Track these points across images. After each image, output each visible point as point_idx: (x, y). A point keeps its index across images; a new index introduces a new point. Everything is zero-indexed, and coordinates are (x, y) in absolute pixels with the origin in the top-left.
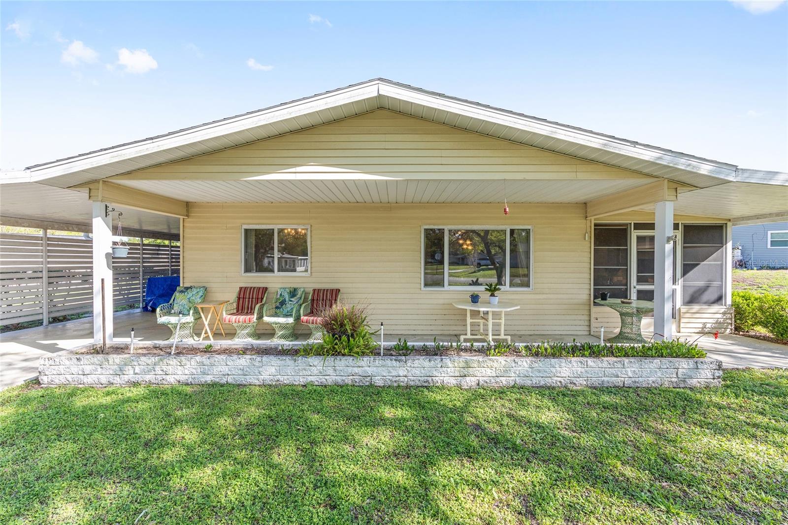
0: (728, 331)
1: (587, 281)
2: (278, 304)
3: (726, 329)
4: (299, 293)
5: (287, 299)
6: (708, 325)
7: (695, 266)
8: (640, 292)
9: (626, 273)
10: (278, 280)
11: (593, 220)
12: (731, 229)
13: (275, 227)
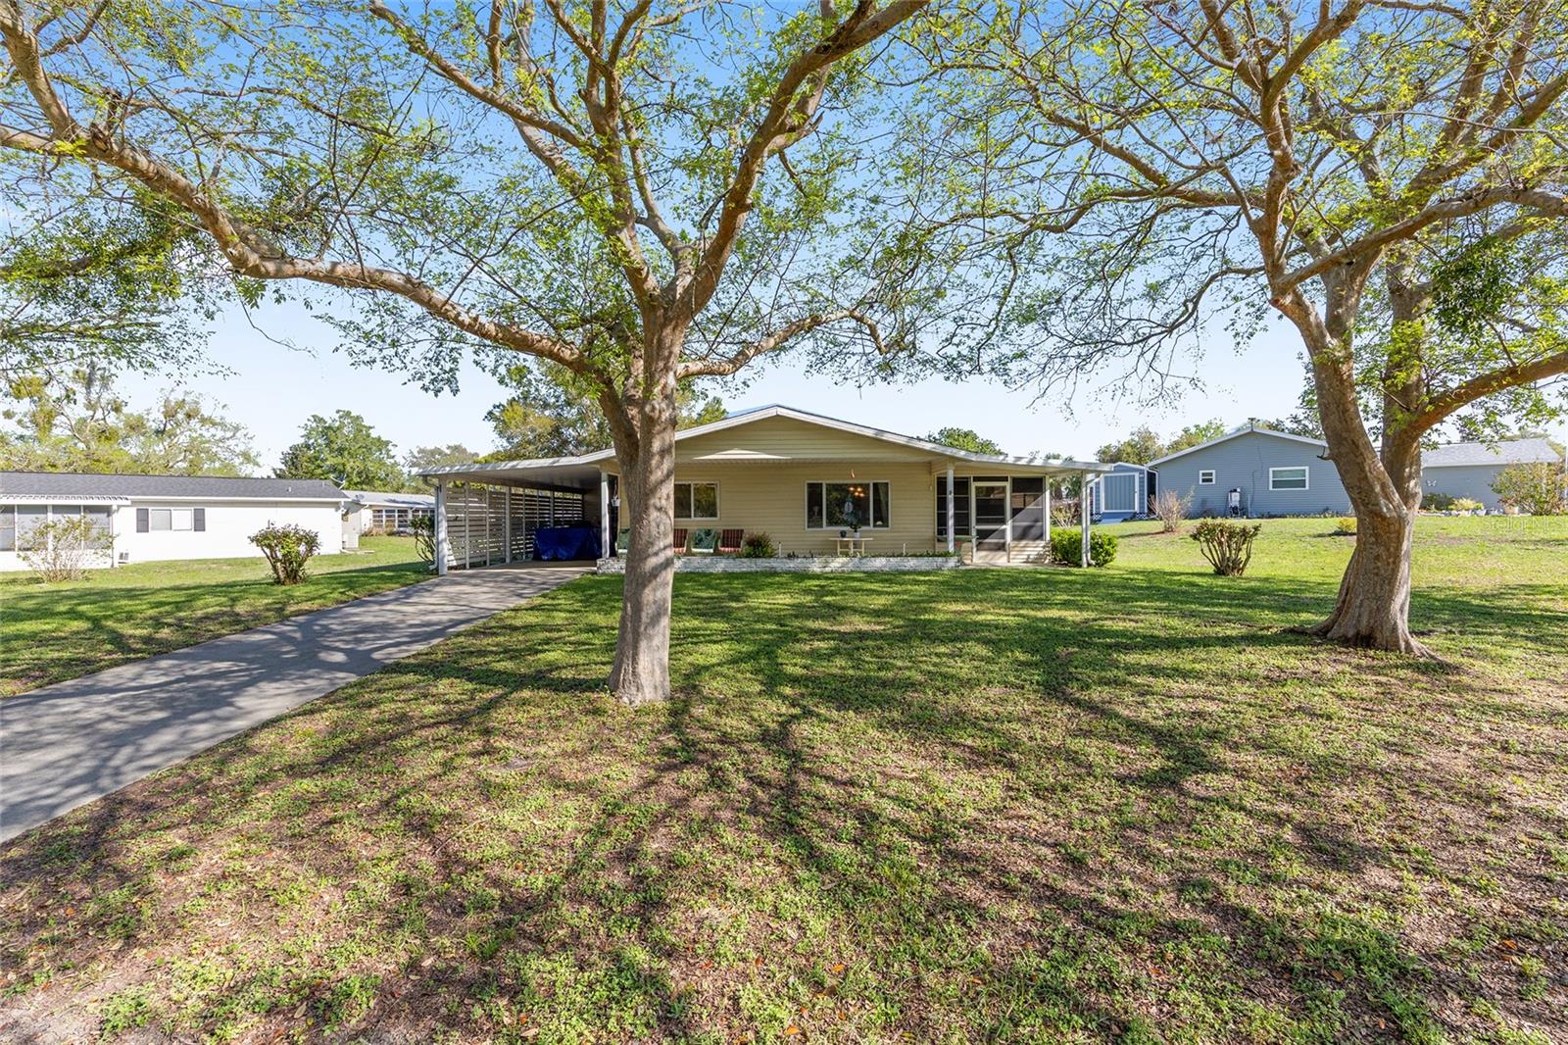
0: (1047, 561)
1: (932, 522)
2: (697, 541)
3: (1045, 559)
4: (713, 532)
5: (704, 537)
6: (1031, 557)
7: (1021, 510)
8: (979, 532)
9: (967, 516)
10: (695, 523)
11: (936, 475)
12: (1049, 481)
13: (692, 483)
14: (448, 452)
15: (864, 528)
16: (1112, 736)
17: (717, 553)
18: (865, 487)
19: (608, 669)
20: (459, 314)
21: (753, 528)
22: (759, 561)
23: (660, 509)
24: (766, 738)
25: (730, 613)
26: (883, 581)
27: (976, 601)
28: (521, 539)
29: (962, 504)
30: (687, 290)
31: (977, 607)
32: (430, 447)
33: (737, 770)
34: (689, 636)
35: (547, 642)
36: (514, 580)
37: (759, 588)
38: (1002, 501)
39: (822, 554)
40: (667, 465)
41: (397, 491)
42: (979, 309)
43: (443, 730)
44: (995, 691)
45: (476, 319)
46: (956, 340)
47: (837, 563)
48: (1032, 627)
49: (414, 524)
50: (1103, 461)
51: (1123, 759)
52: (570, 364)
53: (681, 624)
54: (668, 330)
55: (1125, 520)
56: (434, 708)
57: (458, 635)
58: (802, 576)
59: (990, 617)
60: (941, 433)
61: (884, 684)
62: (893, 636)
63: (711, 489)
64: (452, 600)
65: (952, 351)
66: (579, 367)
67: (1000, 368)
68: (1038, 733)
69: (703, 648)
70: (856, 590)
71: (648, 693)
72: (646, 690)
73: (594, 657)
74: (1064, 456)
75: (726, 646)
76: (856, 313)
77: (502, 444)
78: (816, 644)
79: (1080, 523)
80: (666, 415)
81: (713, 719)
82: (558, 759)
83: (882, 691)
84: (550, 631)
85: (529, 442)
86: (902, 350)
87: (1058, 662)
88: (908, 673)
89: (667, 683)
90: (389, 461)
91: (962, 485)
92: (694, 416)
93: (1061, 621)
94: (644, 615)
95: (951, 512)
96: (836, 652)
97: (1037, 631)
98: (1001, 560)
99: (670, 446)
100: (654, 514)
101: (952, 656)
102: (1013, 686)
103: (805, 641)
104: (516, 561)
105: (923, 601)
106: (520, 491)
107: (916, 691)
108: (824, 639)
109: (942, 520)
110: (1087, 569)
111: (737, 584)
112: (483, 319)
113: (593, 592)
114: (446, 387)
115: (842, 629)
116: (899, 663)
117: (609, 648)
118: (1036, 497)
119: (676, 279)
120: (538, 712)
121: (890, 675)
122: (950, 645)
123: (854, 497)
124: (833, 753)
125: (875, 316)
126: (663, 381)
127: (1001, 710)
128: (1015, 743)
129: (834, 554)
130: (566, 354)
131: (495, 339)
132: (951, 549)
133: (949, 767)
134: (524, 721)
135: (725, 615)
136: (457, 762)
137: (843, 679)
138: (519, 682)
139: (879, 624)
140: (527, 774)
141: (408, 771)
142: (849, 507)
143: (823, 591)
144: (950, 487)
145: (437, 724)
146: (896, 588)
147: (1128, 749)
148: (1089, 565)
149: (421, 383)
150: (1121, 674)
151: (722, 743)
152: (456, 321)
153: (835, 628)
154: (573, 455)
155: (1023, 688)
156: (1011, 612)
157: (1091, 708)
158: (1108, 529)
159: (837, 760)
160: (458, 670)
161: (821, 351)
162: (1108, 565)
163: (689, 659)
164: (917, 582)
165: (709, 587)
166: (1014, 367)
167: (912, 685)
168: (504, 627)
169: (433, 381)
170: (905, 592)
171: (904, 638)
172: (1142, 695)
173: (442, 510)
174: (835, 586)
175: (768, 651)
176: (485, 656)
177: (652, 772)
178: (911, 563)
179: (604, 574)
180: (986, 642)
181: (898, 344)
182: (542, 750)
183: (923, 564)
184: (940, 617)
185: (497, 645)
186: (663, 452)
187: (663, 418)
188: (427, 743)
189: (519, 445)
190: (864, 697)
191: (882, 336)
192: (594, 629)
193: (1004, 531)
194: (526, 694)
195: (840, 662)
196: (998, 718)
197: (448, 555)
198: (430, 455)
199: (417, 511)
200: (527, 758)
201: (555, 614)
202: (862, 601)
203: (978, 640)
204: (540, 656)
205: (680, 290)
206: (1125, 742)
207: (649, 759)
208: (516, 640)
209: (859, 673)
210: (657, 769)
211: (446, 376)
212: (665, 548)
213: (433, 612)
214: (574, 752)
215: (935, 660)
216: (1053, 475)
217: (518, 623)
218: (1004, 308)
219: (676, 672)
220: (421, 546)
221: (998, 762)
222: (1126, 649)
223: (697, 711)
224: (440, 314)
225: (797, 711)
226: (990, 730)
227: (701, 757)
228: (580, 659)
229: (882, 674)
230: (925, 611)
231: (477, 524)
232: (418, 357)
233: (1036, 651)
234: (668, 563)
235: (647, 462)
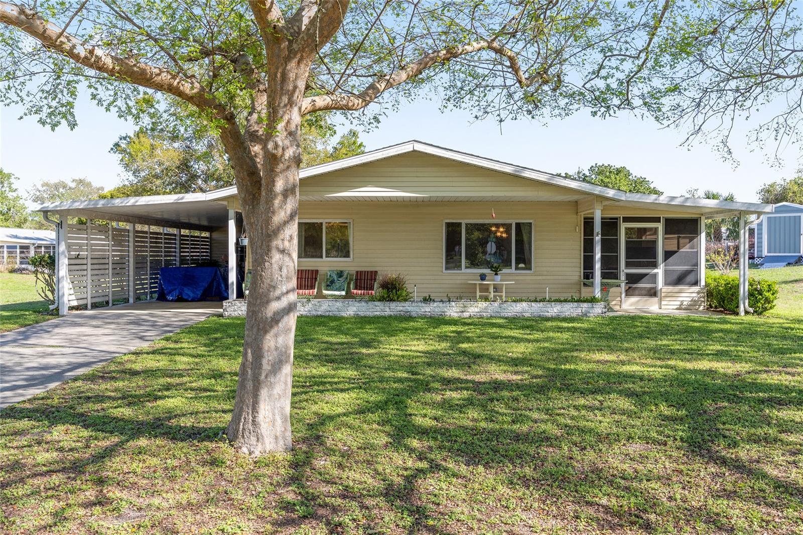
0: (702, 308)
1: (578, 265)
2: (328, 283)
3: (700, 305)
4: (345, 274)
5: (336, 279)
6: (685, 303)
7: (674, 252)
8: (628, 275)
9: (616, 259)
10: (326, 264)
11: (582, 215)
12: (704, 222)
13: (324, 221)
14: (73, 185)
15: (505, 271)
16: (758, 498)
17: (349, 296)
18: (508, 227)
19: (228, 417)
20: (74, 46)
21: (388, 270)
22: (393, 305)
23: (283, 251)
24: (390, 493)
25: (359, 360)
26: (523, 327)
27: (621, 350)
28: (146, 279)
29: (610, 246)
30: (312, 22)
31: (623, 357)
32: (53, 180)
33: (357, 527)
34: (316, 384)
35: (168, 387)
36: (137, 322)
37: (392, 333)
38: (655, 242)
39: (459, 298)
40: (291, 205)
41: (19, 226)
42: (629, 40)
43: (56, 479)
44: (635, 448)
45: (91, 52)
46: (603, 73)
47: (476, 308)
48: (680, 380)
49: (34, 263)
50: (767, 201)
51: (768, 522)
52: (190, 99)
53: (308, 371)
54: (293, 64)
55: (789, 264)
56: (47, 455)
57: (75, 379)
58: (438, 321)
59: (635, 368)
60: (591, 169)
61: (517, 437)
62: (530, 386)
63: (344, 227)
64: (72, 341)
65: (600, 84)
66: (201, 101)
67: (652, 102)
68: (678, 493)
69: (328, 396)
70: (494, 337)
71: (269, 444)
72: (267, 441)
73: (214, 404)
74: (725, 194)
75: (354, 395)
76: (496, 44)
77: (127, 178)
78: (448, 394)
79: (738, 267)
80: (289, 153)
81: (335, 472)
82: (173, 512)
83: (515, 446)
84: (171, 376)
85: (157, 177)
86: (546, 82)
87: (706, 417)
88: (543, 427)
89: (289, 434)
90: (11, 195)
91: (610, 225)
92: (330, 149)
93: (711, 372)
94: (264, 362)
95: (598, 256)
96: (470, 402)
97: (683, 383)
98: (653, 307)
99: (294, 186)
100: (276, 257)
101: (591, 408)
102: (655, 442)
103: (436, 390)
104: (140, 301)
105: (565, 350)
106: (146, 228)
107: (551, 446)
108: (457, 389)
109: (588, 263)
110: (744, 317)
111: (369, 329)
112: (99, 52)
113: (219, 335)
114: (63, 121)
115: (477, 378)
116: (535, 415)
117: (231, 395)
118: (691, 239)
119: (301, 9)
120: (154, 461)
121: (525, 428)
122: (590, 398)
123: (497, 237)
124: (459, 510)
125: (514, 47)
126: (286, 117)
127: (640, 467)
128: (653, 504)
129: (473, 298)
130: (186, 87)
131: (112, 72)
132: (598, 294)
133: (581, 528)
134: (139, 470)
135: (355, 361)
136: (68, 513)
137: (475, 432)
138: (137, 429)
139: (516, 373)
140: (139, 526)
141: (18, 521)
142: (491, 247)
143: (460, 337)
144: (598, 228)
145: (50, 472)
146: (537, 335)
147: (774, 512)
148: (747, 313)
149: (37, 117)
150: (772, 432)
151: (344, 497)
152: (71, 54)
153: (469, 377)
154: (202, 190)
155: (665, 445)
156: (659, 363)
157: (738, 467)
158: (767, 275)
159: (462, 517)
160: (74, 416)
161: (459, 84)
162: (767, 313)
163: (315, 408)
164: (560, 329)
165: (339, 331)
166: (667, 102)
167: (546, 439)
168: (124, 372)
169: (50, 115)
170: (547, 339)
171: (542, 390)
172: (794, 454)
173: (62, 247)
174: (474, 332)
175: (397, 400)
176: (102, 401)
177: (269, 527)
178: (554, 310)
179: (229, 317)
180: (630, 394)
181: (542, 76)
182: (156, 501)
183: (569, 310)
184: (582, 367)
185: (116, 390)
186: (287, 192)
187: (287, 156)
188: (39, 493)
189: (146, 179)
190: (495, 451)
191: (524, 68)
192: (217, 375)
193: (655, 275)
194: (143, 442)
195: (473, 413)
196: (637, 477)
197: (68, 295)
198: (55, 190)
199: (39, 247)
200: (140, 509)
201: (177, 358)
202: (499, 349)
203: (620, 393)
204: (160, 403)
205: (306, 21)
206: (771, 505)
207: (267, 513)
208: (134, 385)
209: (491, 425)
210: (275, 523)
211: (64, 109)
212: (287, 292)
213: (52, 354)
214: (189, 504)
215: (574, 413)
216: (711, 213)
217: (138, 367)
218: (656, 40)
219: (299, 421)
220: (41, 284)
221: (633, 523)
222: (780, 403)
223: (322, 463)
224: (55, 47)
225: (423, 465)
226: (627, 488)
227: (321, 512)
228: (201, 406)
229: (516, 427)
230: (567, 360)
231: (99, 263)
232: (34, 90)
233: (680, 406)
234: (291, 308)
235: (270, 201)
